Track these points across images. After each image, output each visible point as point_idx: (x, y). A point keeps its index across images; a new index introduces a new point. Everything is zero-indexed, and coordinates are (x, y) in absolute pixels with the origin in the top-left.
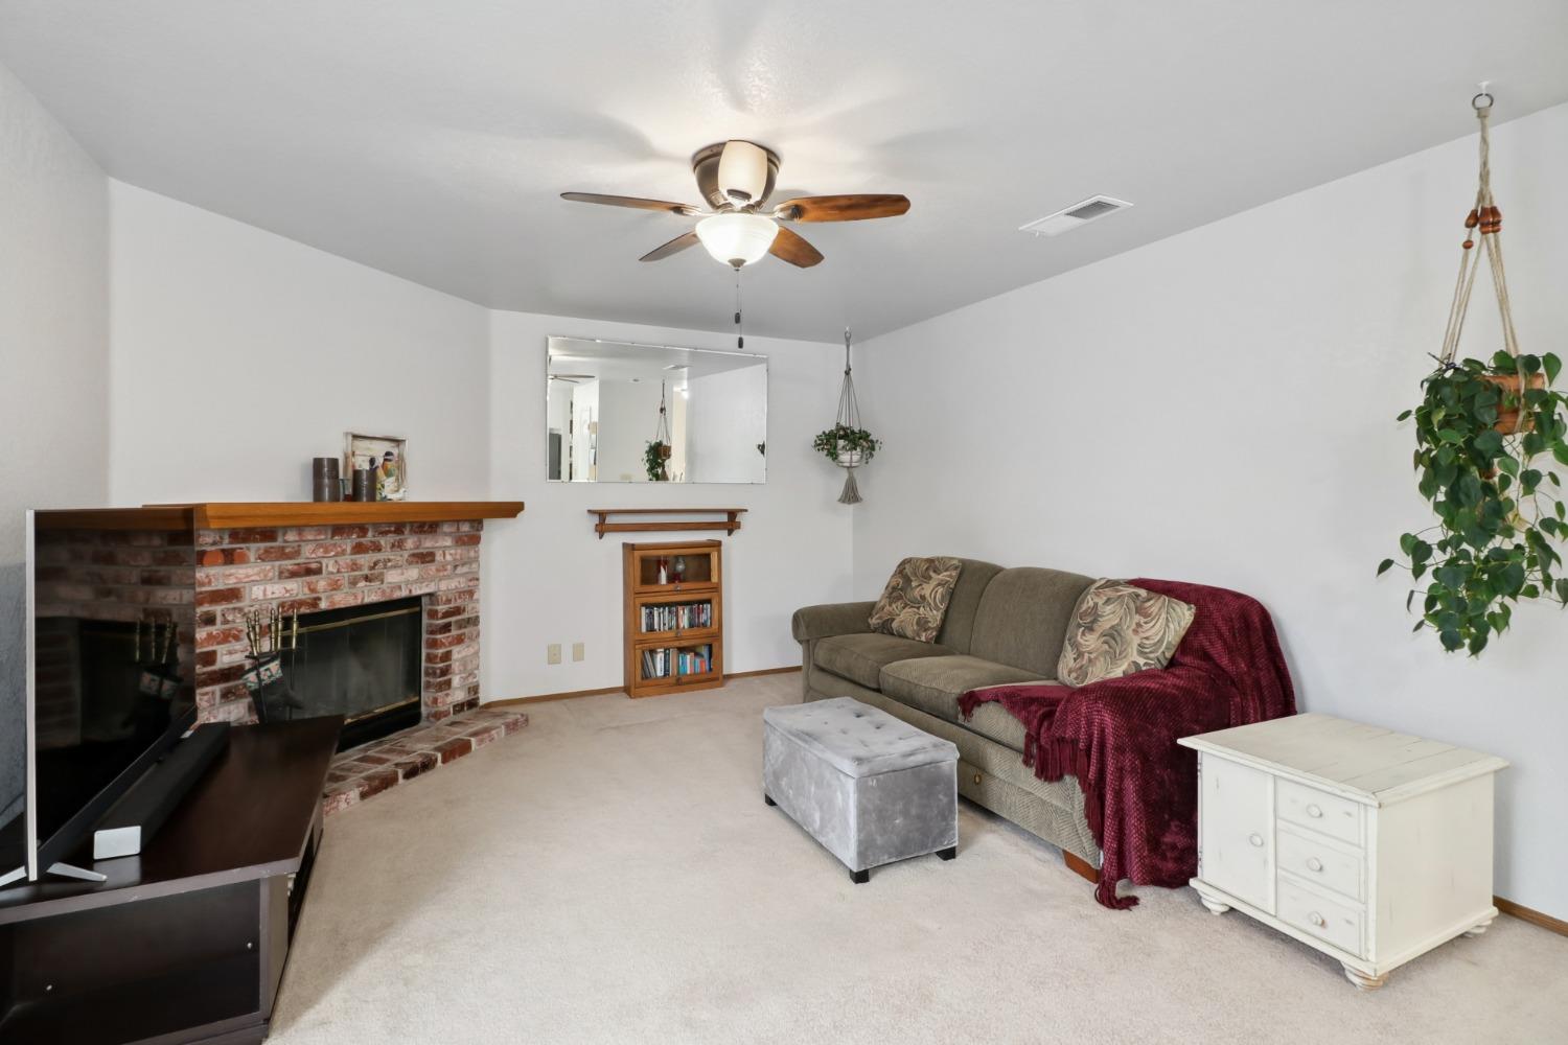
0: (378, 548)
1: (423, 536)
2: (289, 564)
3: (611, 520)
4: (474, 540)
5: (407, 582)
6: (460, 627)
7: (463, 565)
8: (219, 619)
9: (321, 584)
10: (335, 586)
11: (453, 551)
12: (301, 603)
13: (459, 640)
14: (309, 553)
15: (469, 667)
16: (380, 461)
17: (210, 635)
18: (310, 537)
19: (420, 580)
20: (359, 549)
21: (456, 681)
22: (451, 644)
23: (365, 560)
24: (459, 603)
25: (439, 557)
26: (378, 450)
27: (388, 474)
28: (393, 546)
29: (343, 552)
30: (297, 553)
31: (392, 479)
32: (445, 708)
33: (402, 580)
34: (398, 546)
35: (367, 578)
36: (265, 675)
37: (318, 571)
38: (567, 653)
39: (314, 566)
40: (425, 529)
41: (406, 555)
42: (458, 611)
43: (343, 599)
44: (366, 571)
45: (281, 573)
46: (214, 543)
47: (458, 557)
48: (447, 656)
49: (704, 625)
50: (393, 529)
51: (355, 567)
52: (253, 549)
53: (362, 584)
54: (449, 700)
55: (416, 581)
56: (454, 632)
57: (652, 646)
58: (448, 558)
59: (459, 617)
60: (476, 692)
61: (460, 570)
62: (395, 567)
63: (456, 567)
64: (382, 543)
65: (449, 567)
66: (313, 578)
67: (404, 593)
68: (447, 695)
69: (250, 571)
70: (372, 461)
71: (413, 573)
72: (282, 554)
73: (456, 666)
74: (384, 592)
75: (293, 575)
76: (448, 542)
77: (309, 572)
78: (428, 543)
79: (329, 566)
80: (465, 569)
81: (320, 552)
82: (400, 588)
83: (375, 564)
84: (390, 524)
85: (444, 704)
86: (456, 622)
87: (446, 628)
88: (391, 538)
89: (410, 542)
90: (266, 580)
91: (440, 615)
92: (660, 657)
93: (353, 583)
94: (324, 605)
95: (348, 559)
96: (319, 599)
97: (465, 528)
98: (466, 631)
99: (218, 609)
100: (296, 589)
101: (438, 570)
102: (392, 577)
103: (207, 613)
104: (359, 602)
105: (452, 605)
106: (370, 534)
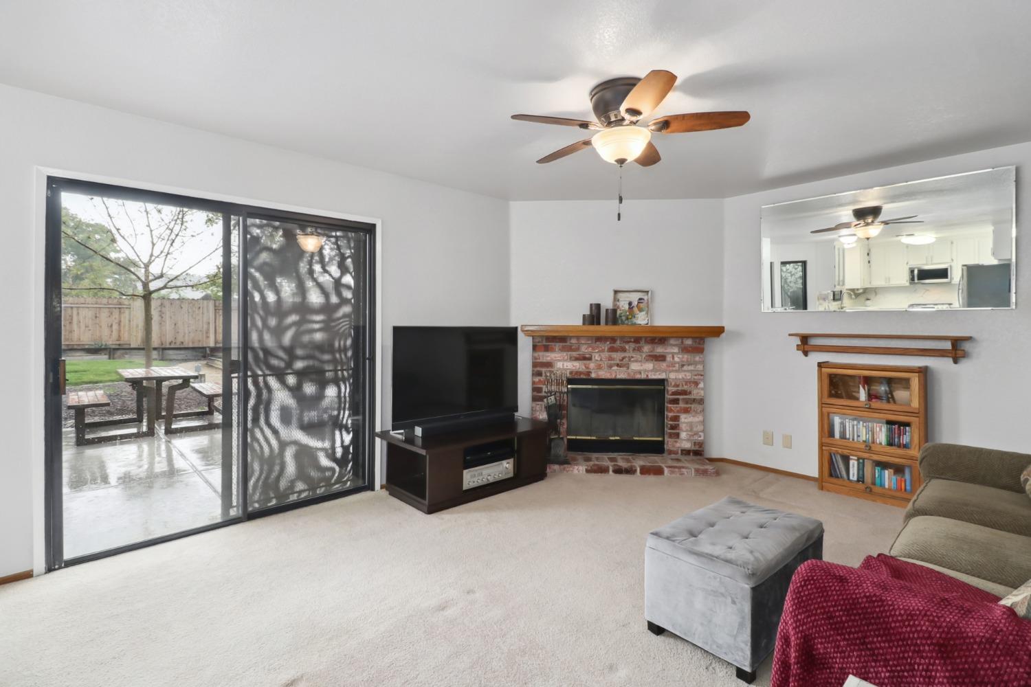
0: (624, 350)
1: (655, 346)
2: (575, 354)
3: (813, 342)
4: (700, 350)
5: (645, 371)
6: (687, 403)
7: (689, 365)
8: (544, 375)
9: (592, 365)
10: (599, 367)
11: (679, 356)
12: (581, 373)
13: (686, 411)
14: (584, 350)
15: (695, 429)
16: (635, 303)
17: (540, 380)
18: (583, 342)
19: (654, 370)
20: (612, 350)
21: (683, 435)
22: (678, 412)
23: (617, 356)
24: (685, 387)
25: (669, 358)
26: (635, 298)
27: (641, 310)
28: (634, 349)
29: (603, 351)
30: (578, 349)
31: (644, 313)
32: (675, 449)
33: (641, 368)
34: (639, 350)
35: (618, 365)
36: (550, 401)
37: (590, 359)
38: (778, 440)
39: (587, 356)
40: (656, 341)
41: (644, 356)
42: (685, 393)
43: (604, 374)
44: (618, 362)
45: (571, 358)
46: (539, 342)
47: (685, 360)
48: (676, 418)
49: (905, 446)
50: (633, 340)
51: (610, 359)
52: (558, 346)
53: (615, 368)
54: (678, 445)
55: (652, 371)
56: (682, 405)
57: (846, 452)
58: (676, 359)
59: (685, 397)
60: (700, 447)
61: (685, 368)
62: (636, 361)
63: (683, 366)
64: (627, 347)
65: (677, 365)
66: (587, 362)
67: (643, 376)
68: (676, 442)
69: (556, 355)
70: (630, 304)
71: (649, 366)
72: (570, 349)
73: (683, 426)
74: (628, 374)
75: (577, 359)
76: (676, 350)
77: (584, 358)
78: (660, 350)
79: (596, 357)
80: (691, 368)
81: (590, 350)
82: (640, 373)
83: (623, 358)
84: (630, 337)
85: (674, 446)
86: (683, 399)
87: (676, 401)
88: (633, 345)
89: (647, 348)
90: (564, 360)
91: (670, 392)
92: (853, 464)
93: (610, 367)
94: (593, 376)
95: (606, 354)
96: (591, 372)
97: (689, 342)
98: (693, 406)
99: (543, 370)
100: (577, 366)
101: (668, 366)
102: (635, 366)
103: (538, 371)
104: (613, 377)
105: (680, 388)
106: (618, 342)
